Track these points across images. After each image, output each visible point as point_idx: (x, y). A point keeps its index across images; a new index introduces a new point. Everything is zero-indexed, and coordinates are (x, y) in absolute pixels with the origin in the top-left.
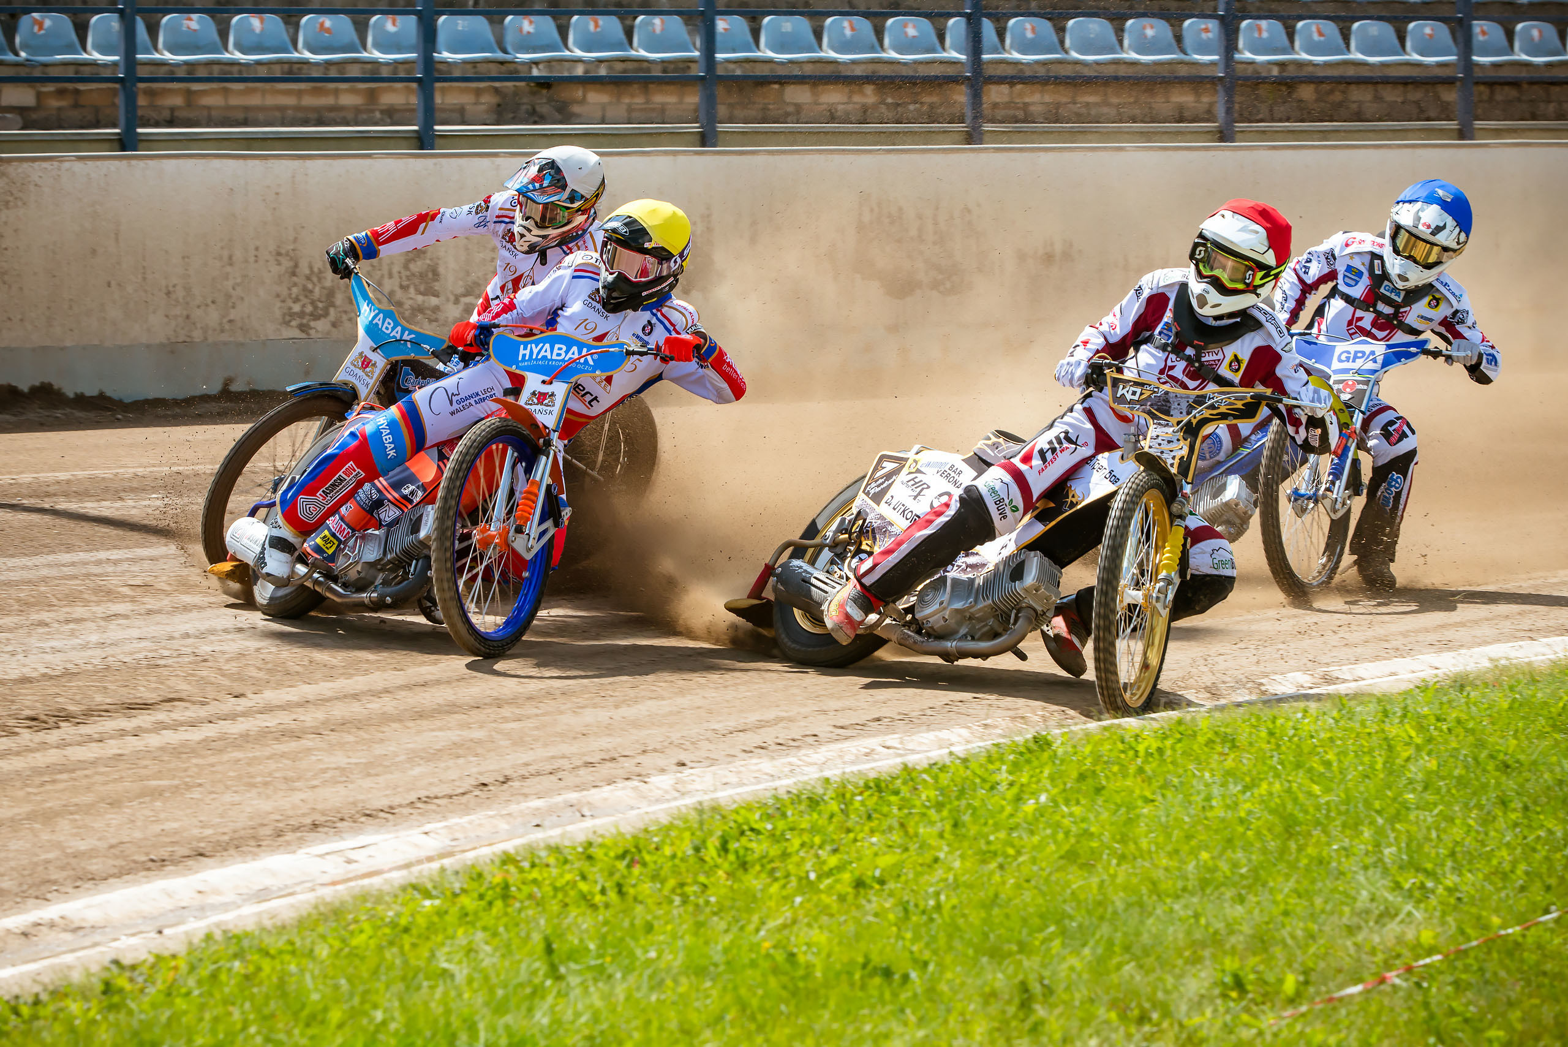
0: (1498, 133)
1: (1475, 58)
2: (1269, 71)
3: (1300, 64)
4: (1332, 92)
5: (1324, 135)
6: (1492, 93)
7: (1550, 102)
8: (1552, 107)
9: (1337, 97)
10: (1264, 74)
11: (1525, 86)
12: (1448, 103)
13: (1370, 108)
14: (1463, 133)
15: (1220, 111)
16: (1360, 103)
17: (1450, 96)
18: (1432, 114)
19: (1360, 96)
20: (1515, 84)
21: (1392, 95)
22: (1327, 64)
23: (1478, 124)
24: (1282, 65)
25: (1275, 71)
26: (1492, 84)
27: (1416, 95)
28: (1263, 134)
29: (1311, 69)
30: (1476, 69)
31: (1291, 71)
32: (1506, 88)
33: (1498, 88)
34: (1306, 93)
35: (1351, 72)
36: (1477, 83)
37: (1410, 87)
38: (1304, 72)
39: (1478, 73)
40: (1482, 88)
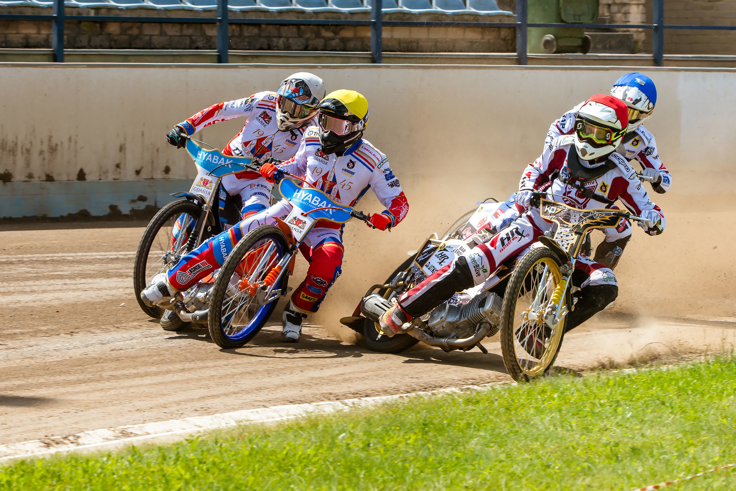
0: (244, 58)
1: (229, 6)
2: (88, 13)
3: (110, 9)
4: (131, 28)
5: (126, 58)
6: (241, 30)
7: (280, 37)
8: (281, 41)
9: (135, 31)
10: (85, 15)
11: (263, 26)
12: (211, 37)
13: (156, 40)
14: (221, 59)
15: (54, 40)
16: (151, 36)
17: (212, 32)
18: (200, 44)
19: (149, 30)
20: (257, 24)
21: (172, 31)
22: (128, 9)
23: (231, 52)
24: (97, 9)
25: (92, 14)
26: (240, 24)
27: (189, 31)
28: (85, 57)
29: (117, 12)
30: (230, 14)
31: (103, 13)
32: (251, 28)
33: (245, 28)
34: (113, 28)
35: (143, 15)
36: (231, 24)
37: (185, 26)
38: (113, 14)
39: (231, 17)
40: (234, 27)
